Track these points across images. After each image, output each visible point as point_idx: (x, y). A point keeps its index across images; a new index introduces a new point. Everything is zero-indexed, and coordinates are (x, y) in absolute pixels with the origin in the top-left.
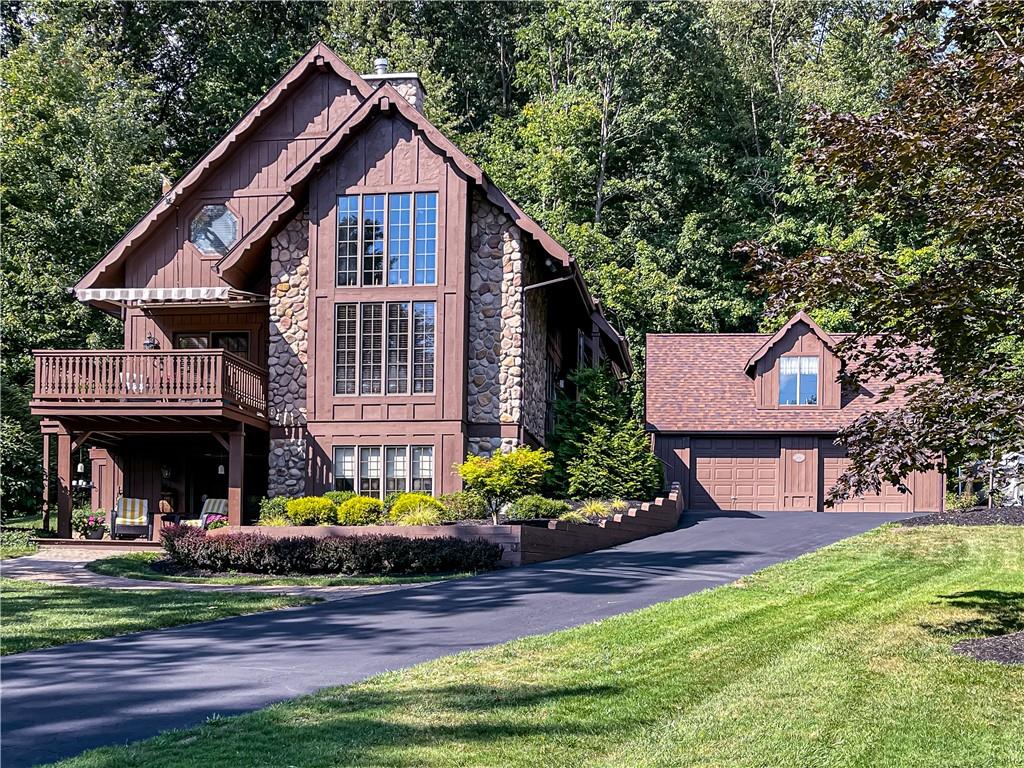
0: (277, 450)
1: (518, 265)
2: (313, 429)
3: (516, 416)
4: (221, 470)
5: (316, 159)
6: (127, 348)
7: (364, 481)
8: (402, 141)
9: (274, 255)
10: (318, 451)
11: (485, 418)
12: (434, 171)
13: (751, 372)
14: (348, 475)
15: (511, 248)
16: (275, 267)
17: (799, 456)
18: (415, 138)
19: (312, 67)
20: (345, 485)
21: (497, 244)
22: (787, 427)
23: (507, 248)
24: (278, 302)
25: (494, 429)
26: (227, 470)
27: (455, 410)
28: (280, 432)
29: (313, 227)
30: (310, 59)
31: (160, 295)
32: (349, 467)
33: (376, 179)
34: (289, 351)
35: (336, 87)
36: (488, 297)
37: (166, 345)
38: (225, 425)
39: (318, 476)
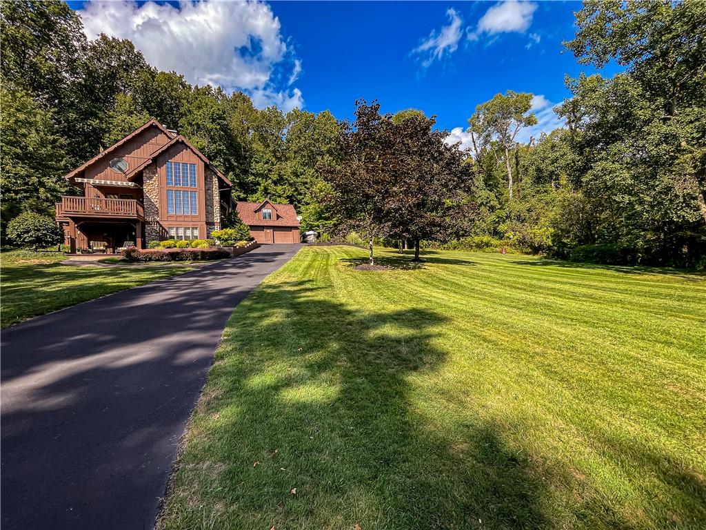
0: (148, 228)
1: (217, 184)
2: (161, 223)
3: (219, 221)
4: (134, 233)
5: (160, 151)
6: (87, 197)
7: (178, 237)
8: (185, 150)
9: (144, 175)
10: (163, 228)
11: (211, 221)
12: (195, 160)
13: (256, 212)
14: (173, 235)
15: (215, 180)
16: (144, 178)
17: (268, 231)
18: (189, 150)
19: (151, 125)
20: (172, 238)
21: (211, 179)
22: (265, 224)
23: (214, 180)
24: (146, 188)
25: (213, 224)
26: (136, 233)
27: (204, 219)
28: (149, 223)
29: (158, 169)
30: (151, 123)
31: (97, 182)
32: (173, 233)
33: (177, 158)
34: (151, 201)
35: (158, 131)
36: (209, 191)
37: (103, 197)
38: (135, 221)
39: (163, 236)
